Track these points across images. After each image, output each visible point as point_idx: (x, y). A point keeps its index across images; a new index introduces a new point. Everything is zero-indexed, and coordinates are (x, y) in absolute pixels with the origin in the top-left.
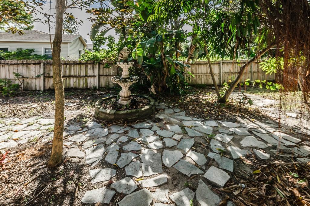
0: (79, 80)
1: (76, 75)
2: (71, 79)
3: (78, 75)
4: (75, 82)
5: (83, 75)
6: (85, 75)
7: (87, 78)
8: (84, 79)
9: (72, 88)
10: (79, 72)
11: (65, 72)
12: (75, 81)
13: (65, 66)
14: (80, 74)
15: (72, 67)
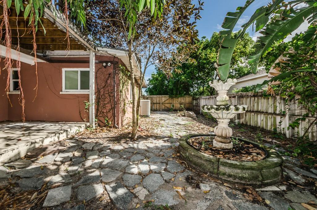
0: (267, 118)
1: (263, 111)
2: (259, 116)
3: (265, 111)
4: (262, 120)
5: (271, 112)
6: (273, 112)
7: (275, 116)
8: (272, 117)
9: (259, 127)
10: (266, 107)
11: (254, 106)
12: (262, 118)
13: (254, 98)
14: (267, 109)
15: (260, 100)
